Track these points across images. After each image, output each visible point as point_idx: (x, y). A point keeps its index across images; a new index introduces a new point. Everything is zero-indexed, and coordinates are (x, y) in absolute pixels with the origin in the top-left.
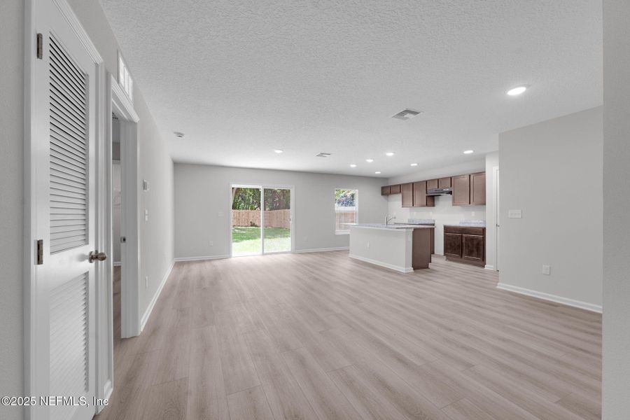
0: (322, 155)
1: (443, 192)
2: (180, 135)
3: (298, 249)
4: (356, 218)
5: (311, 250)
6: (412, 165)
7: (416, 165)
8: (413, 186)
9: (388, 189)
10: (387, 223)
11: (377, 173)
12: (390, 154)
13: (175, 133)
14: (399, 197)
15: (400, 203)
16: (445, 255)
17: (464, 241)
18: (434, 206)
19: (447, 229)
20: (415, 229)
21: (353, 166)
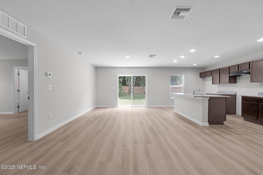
0: (151, 56)
1: (243, 73)
2: (80, 53)
3: (150, 105)
4: (183, 90)
5: (160, 106)
6: (215, 57)
7: (218, 56)
8: (220, 71)
9: (204, 73)
10: (194, 93)
11: (194, 65)
12: (193, 51)
13: (78, 52)
14: (211, 78)
15: (211, 82)
16: (242, 116)
17: (260, 108)
18: (236, 83)
19: (244, 98)
20: (210, 98)
21: (175, 61)
